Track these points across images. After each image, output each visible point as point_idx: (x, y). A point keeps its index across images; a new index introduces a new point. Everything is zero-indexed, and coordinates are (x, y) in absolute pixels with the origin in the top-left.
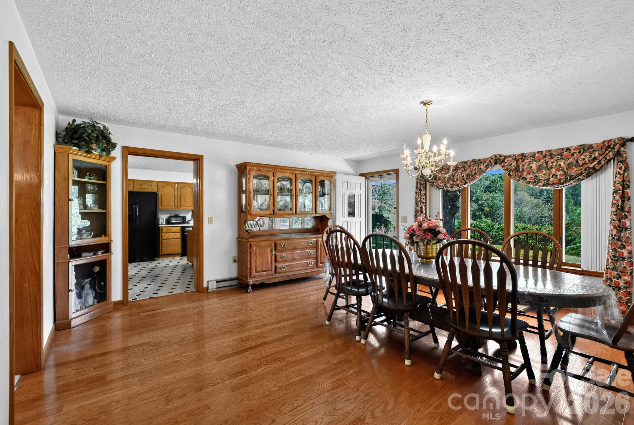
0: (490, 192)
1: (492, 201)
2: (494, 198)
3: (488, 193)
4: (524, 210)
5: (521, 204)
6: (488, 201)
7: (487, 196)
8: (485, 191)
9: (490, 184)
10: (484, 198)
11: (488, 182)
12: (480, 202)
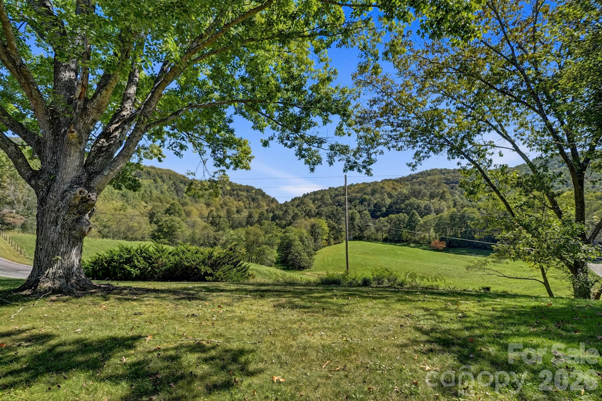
0: (170, 214)
1: (170, 223)
2: (172, 220)
3: (168, 215)
4: (196, 231)
5: (194, 226)
6: (167, 222)
7: (166, 218)
8: (166, 213)
9: (170, 207)
10: (164, 219)
11: (168, 206)
12: (160, 224)
